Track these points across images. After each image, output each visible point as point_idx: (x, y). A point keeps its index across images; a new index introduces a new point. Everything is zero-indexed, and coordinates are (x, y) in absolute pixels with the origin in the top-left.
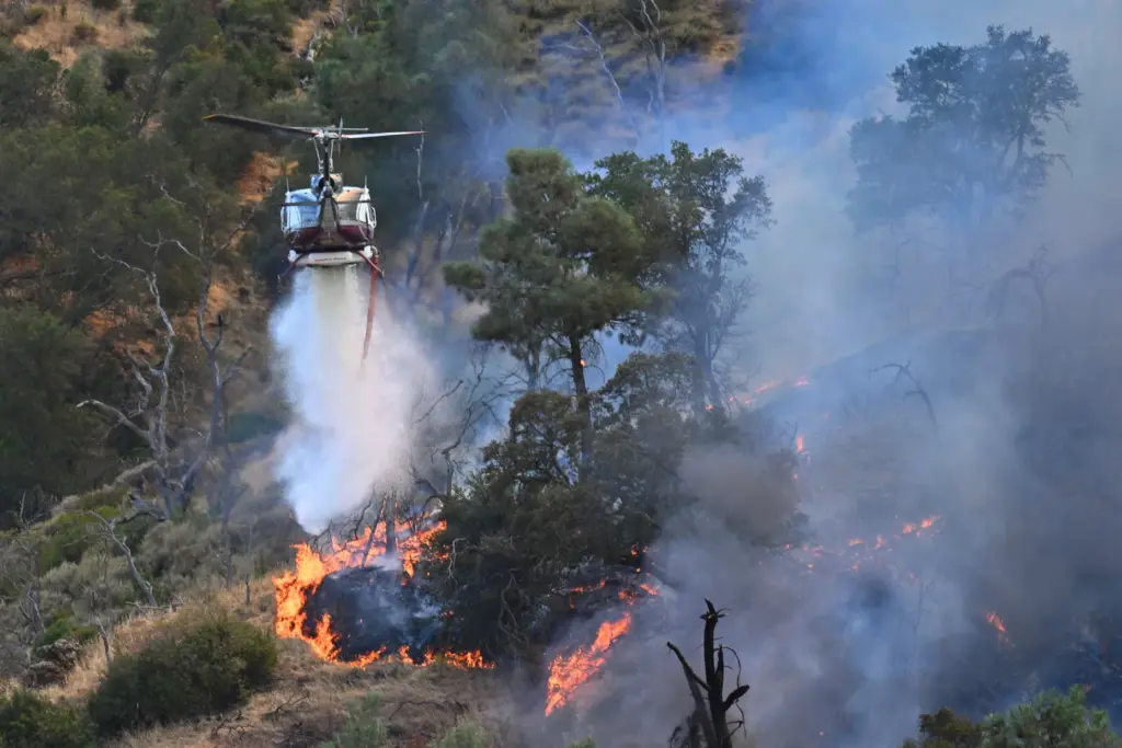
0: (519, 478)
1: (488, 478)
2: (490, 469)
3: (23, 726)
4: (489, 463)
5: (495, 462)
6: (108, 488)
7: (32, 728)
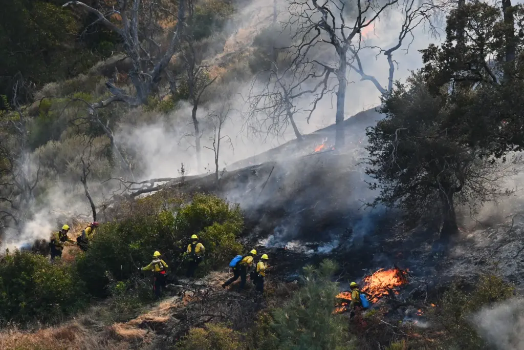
0: (454, 77)
1: (426, 77)
2: (428, 68)
3: (24, 283)
4: (428, 63)
5: (433, 63)
6: (83, 77)
7: (31, 283)
